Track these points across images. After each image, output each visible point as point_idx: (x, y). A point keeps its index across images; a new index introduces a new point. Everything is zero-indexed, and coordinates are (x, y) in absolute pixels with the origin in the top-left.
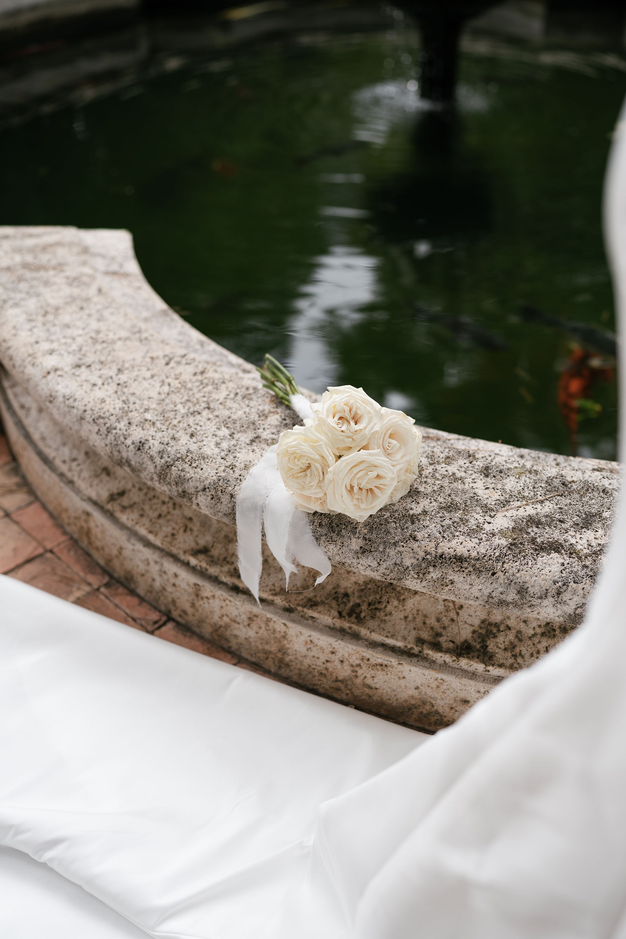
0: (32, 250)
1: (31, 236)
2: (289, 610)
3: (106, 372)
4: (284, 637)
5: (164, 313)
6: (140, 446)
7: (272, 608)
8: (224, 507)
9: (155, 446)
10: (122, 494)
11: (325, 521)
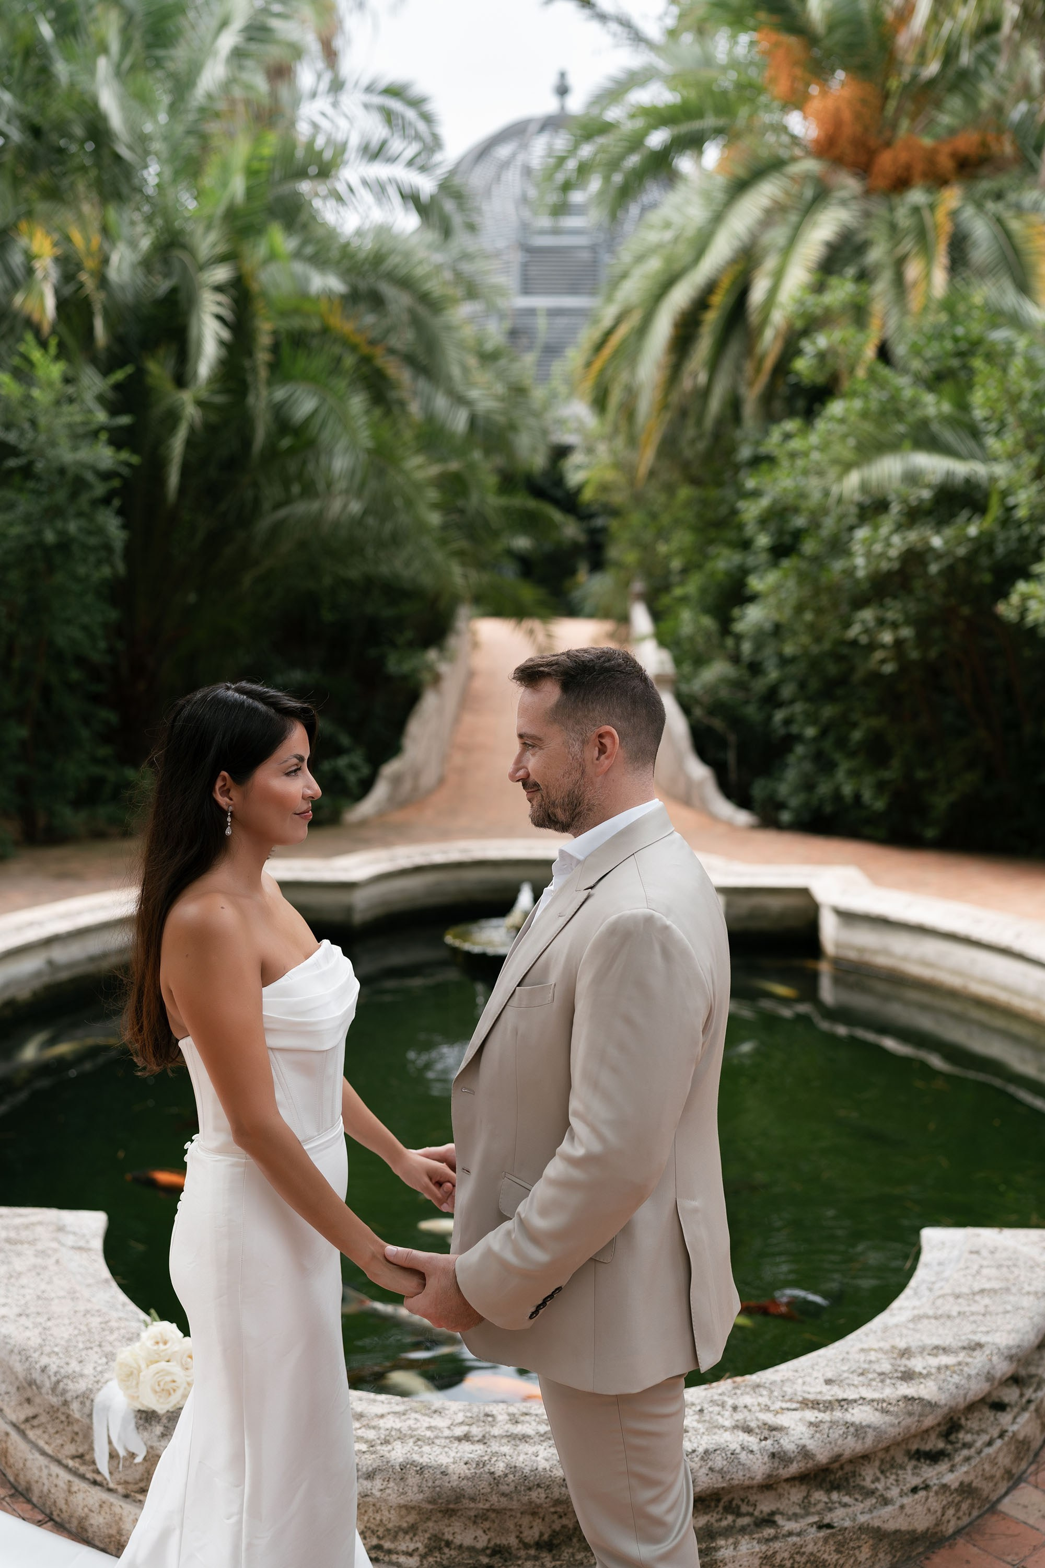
0: (17, 1228)
1: (21, 1216)
2: (126, 1496)
3: (39, 1320)
4: (120, 1519)
5: (106, 1281)
6: (44, 1370)
7: (115, 1495)
8: (87, 1410)
9: (53, 1368)
10: (35, 1417)
11: (144, 1415)
